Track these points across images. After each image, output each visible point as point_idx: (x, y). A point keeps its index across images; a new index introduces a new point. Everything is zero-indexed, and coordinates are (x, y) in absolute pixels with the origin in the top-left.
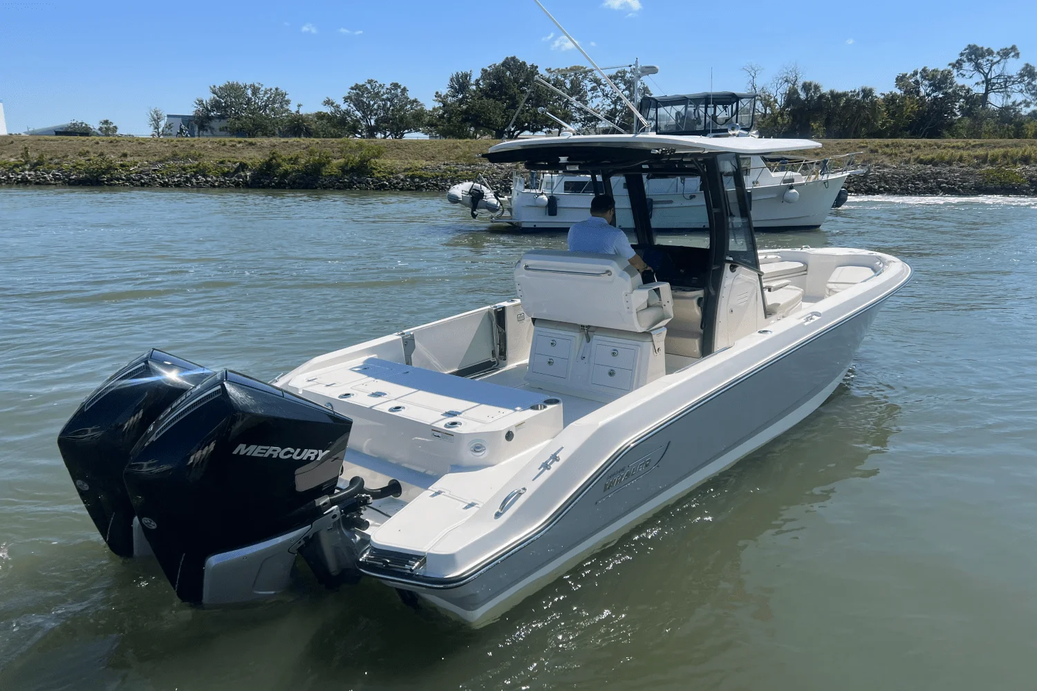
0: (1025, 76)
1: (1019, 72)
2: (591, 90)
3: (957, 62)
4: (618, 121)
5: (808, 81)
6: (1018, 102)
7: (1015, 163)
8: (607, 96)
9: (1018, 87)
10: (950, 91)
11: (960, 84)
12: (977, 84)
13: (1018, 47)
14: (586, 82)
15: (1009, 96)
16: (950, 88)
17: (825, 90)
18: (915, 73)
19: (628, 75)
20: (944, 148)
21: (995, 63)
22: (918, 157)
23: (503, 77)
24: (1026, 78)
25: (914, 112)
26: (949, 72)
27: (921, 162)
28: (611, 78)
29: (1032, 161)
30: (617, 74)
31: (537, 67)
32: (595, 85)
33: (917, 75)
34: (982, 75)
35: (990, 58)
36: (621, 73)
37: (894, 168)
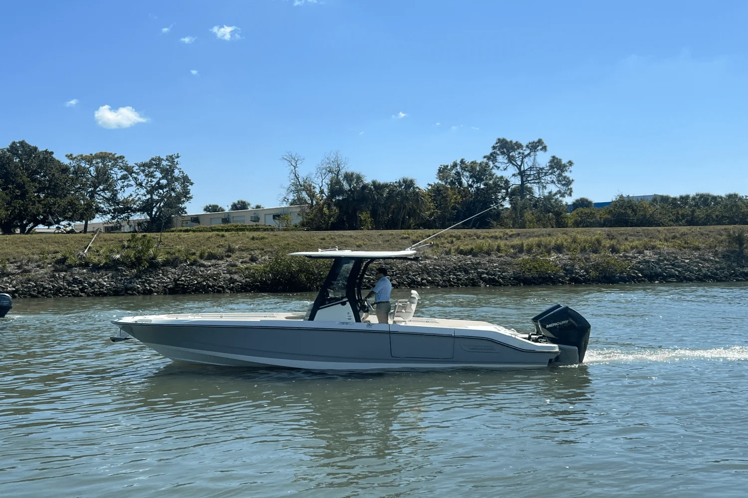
0: (553, 168)
1: (548, 165)
2: (121, 179)
3: (491, 154)
4: (156, 212)
5: (349, 171)
6: (554, 192)
7: (549, 253)
8: (140, 185)
9: (551, 178)
10: (491, 182)
11: (499, 176)
12: (514, 175)
13: (544, 140)
14: (116, 169)
15: (545, 187)
16: (490, 179)
17: (368, 180)
18: (455, 165)
19: (164, 163)
20: (483, 238)
21: (526, 156)
22: (458, 248)
23: (9, 163)
24: (556, 170)
25: (458, 203)
26: (487, 164)
27: (461, 252)
28: (144, 165)
29: (565, 250)
30: (150, 161)
31: (52, 153)
32: (125, 173)
33: (457, 166)
34: (515, 167)
35: (521, 151)
36: (155, 161)
37: (435, 259)
